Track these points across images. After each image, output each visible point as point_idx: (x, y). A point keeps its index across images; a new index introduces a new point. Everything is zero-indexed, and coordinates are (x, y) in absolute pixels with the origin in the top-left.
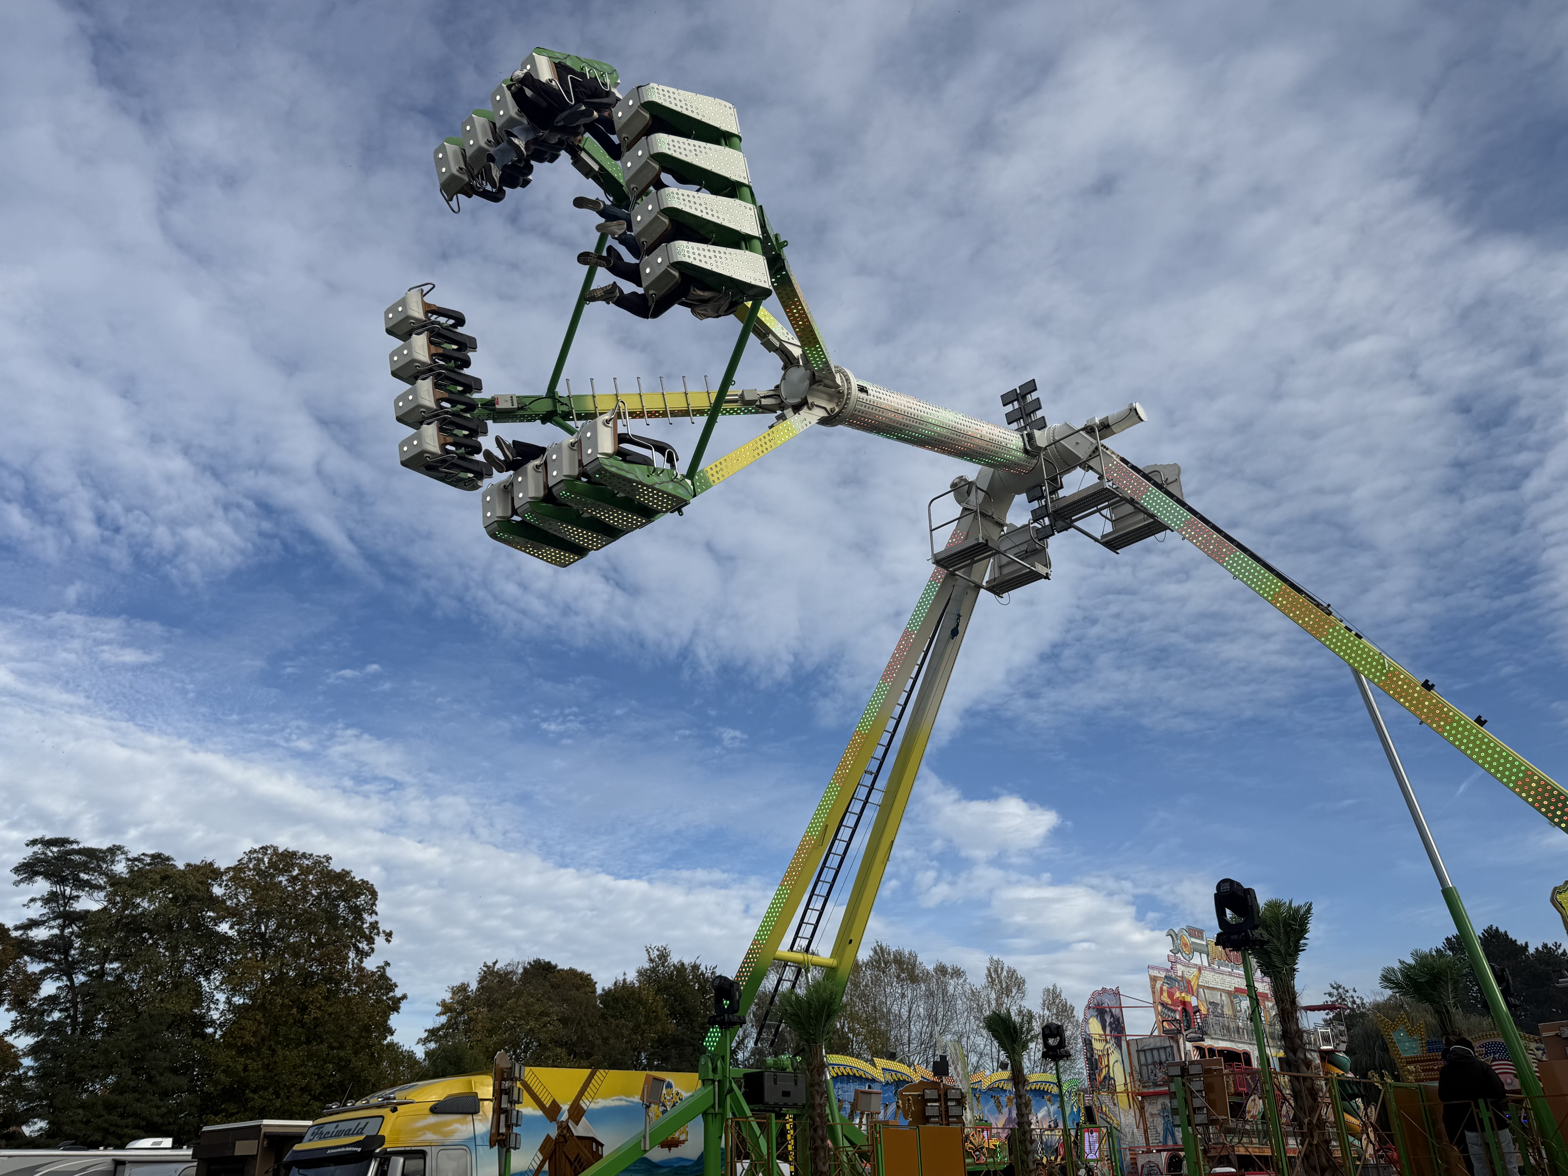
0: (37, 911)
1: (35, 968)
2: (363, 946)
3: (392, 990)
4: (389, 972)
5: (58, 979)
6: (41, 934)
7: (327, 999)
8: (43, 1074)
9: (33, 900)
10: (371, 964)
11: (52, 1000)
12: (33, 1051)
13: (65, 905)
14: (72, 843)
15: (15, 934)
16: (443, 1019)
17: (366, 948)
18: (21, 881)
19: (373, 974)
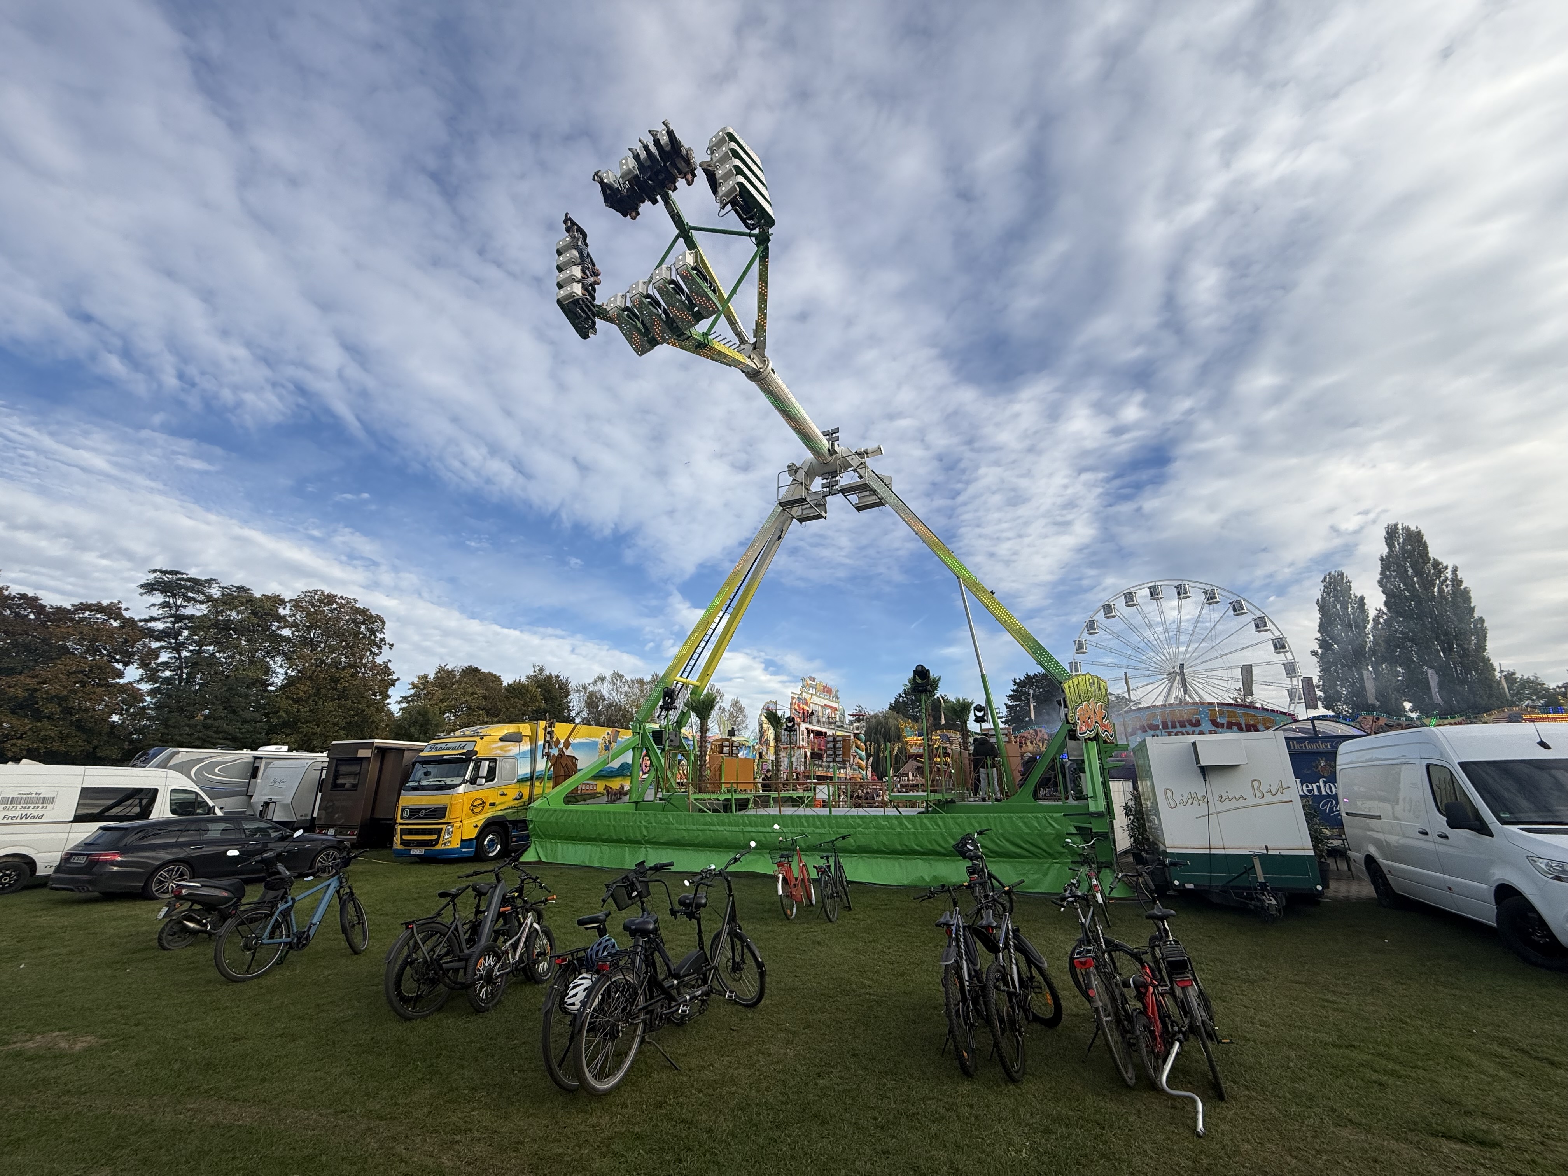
0: (156, 612)
1: (155, 645)
2: (375, 650)
3: (390, 674)
4: (389, 665)
5: (170, 652)
6: (159, 626)
7: (351, 676)
8: (158, 707)
9: (154, 605)
10: (379, 660)
11: (166, 665)
12: (152, 692)
13: (177, 610)
14: (183, 574)
15: (141, 624)
16: (412, 692)
17: (377, 651)
18: (145, 593)
19: (381, 665)
